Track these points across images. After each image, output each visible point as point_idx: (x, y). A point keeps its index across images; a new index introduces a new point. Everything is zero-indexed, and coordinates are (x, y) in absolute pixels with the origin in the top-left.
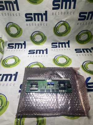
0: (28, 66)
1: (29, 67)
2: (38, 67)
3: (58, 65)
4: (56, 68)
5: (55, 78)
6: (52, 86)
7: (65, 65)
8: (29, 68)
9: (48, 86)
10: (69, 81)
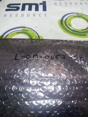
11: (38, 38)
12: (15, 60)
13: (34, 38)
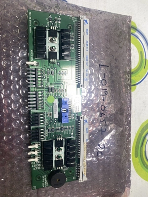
0: (136, 29)
1: (132, 31)
2: (134, 65)
3: (140, 135)
4: (130, 130)
5: (86, 125)
6: (56, 116)
7: (138, 159)
8: (130, 34)
9: (56, 102)
10: (78, 178)
11: (132, 84)
12: (100, 65)
13: (133, 78)
